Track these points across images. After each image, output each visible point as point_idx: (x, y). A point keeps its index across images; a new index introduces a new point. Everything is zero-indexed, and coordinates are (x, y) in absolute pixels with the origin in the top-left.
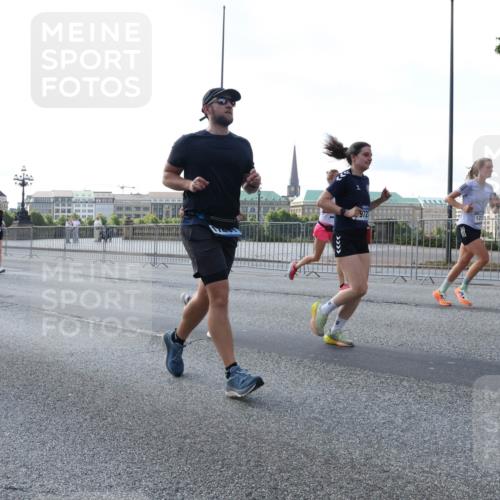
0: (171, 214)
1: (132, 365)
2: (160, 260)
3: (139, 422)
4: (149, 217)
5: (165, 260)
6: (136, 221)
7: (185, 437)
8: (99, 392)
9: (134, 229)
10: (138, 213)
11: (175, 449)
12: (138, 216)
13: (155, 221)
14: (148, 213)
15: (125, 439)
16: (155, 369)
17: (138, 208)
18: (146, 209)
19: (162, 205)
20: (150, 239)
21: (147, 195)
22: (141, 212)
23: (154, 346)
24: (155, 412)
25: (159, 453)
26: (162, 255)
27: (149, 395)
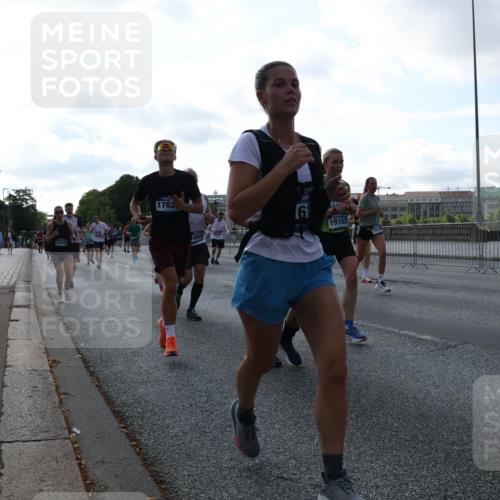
0: (428, 214)
1: (396, 366)
2: (420, 261)
3: (404, 424)
4: (406, 217)
5: (425, 261)
6: (393, 221)
7: (453, 444)
8: (364, 392)
9: (391, 229)
10: (395, 213)
11: (442, 455)
12: (395, 217)
13: (412, 221)
14: (405, 213)
15: (390, 441)
16: (420, 372)
17: (394, 209)
18: (403, 209)
19: (419, 205)
20: (409, 240)
21: (404, 195)
22: (398, 213)
23: (418, 348)
24: (420, 415)
25: (426, 457)
26: (421, 256)
27: (414, 398)
